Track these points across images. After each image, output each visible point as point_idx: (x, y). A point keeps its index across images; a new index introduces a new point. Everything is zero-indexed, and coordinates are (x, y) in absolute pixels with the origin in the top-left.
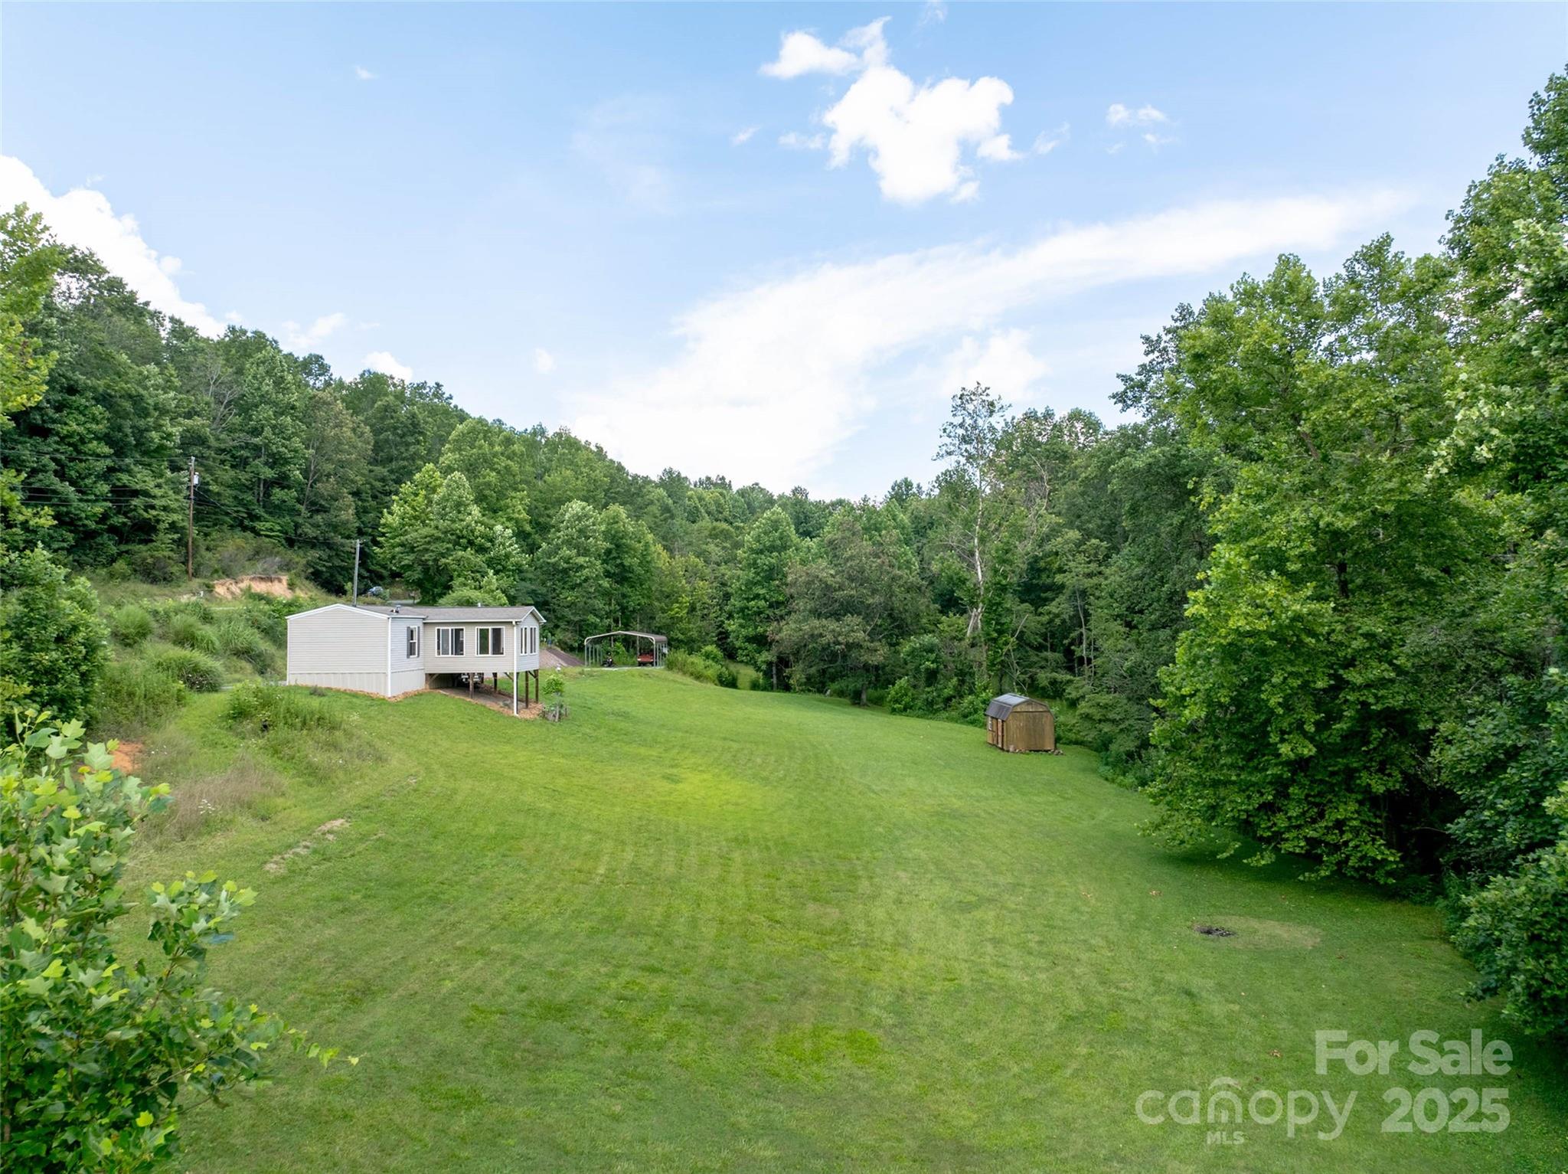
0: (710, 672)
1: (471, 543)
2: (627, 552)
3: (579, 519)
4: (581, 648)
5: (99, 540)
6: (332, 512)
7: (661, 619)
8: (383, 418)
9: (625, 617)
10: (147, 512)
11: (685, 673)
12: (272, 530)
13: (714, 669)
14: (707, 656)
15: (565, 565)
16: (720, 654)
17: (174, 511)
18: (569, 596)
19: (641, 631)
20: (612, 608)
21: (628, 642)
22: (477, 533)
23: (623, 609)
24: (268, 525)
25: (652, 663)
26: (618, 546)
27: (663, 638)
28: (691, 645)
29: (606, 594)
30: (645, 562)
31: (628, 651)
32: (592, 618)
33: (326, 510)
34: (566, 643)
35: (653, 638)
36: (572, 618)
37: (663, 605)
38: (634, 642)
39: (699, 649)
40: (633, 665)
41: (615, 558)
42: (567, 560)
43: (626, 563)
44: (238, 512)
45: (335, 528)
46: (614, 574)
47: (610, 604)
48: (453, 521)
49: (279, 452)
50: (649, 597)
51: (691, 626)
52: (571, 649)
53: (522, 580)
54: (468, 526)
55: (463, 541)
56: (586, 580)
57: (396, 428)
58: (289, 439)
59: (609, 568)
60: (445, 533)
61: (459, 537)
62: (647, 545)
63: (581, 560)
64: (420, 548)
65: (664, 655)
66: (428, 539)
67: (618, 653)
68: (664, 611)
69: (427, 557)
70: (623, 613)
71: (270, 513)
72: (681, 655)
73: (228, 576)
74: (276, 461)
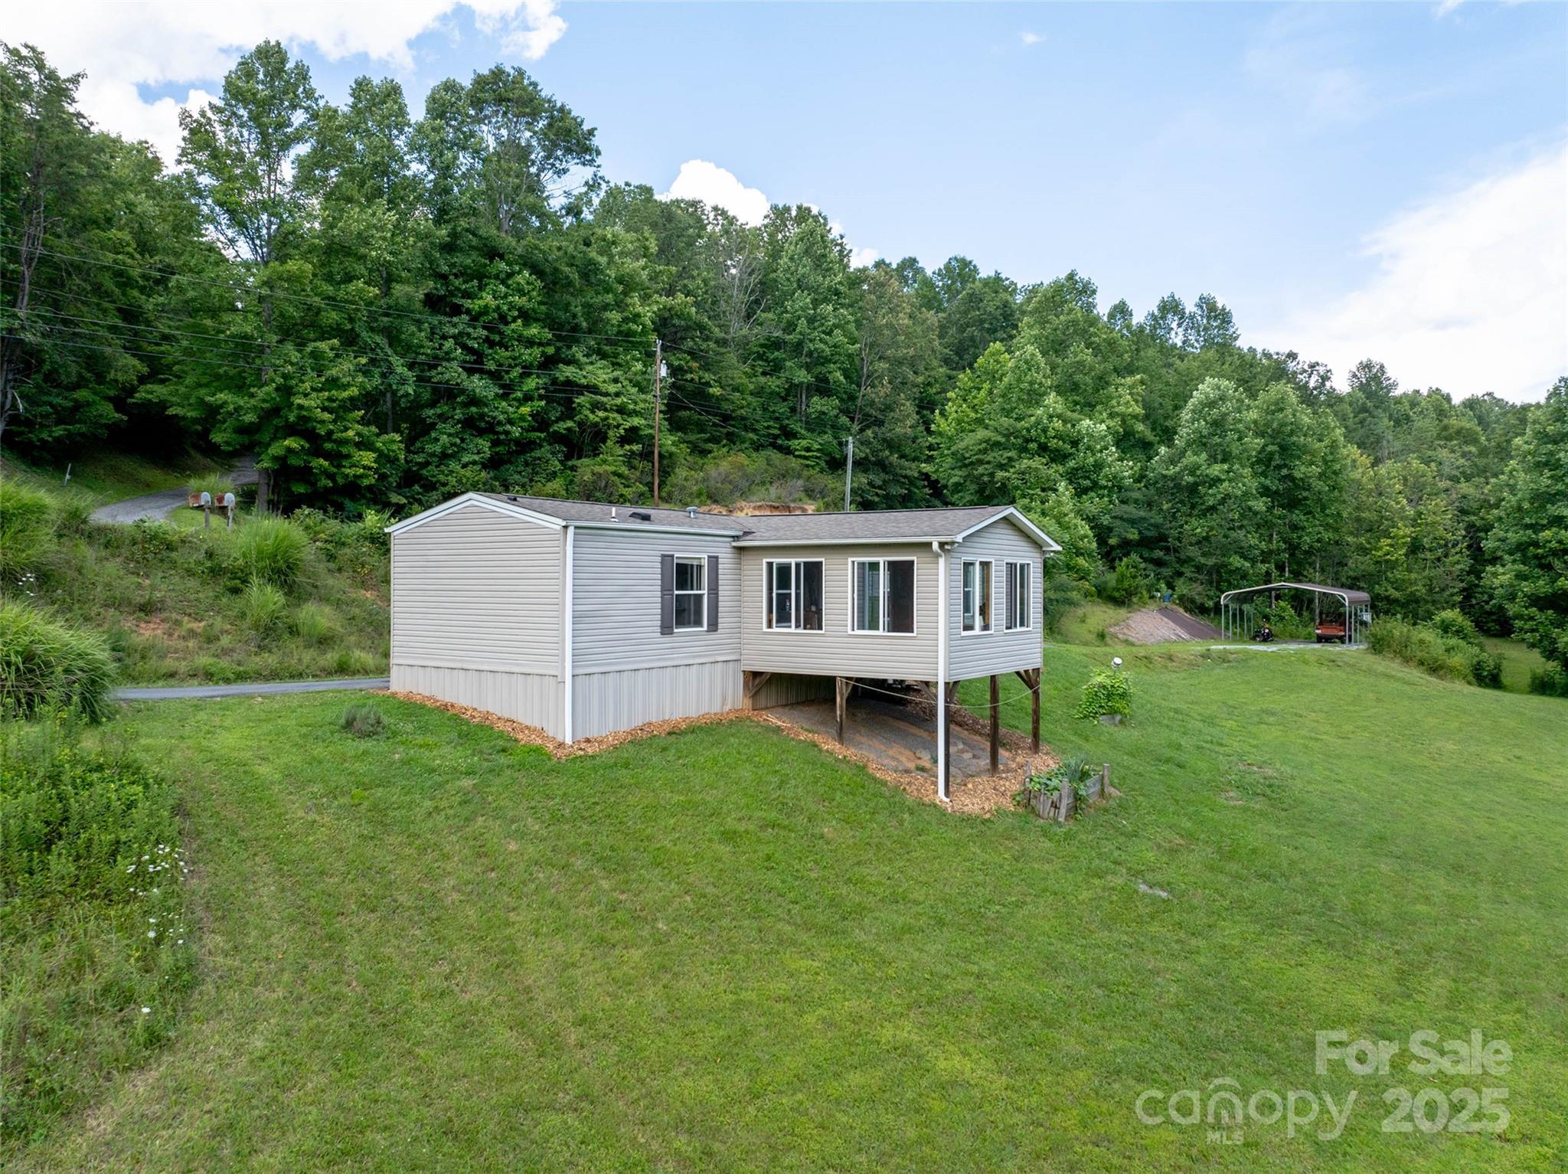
0: (1457, 660)
1: (1043, 448)
2: (1299, 458)
3: (1212, 404)
4: (1217, 609)
5: (537, 453)
6: (886, 425)
7: (1357, 563)
8: (966, 312)
9: (1297, 562)
10: (593, 412)
11: (1407, 660)
12: (808, 449)
13: (1463, 655)
14: (1446, 628)
15: (1190, 479)
16: (1468, 625)
17: (635, 413)
18: (1197, 527)
19: (1323, 583)
20: (1274, 546)
21: (1301, 601)
22: (1051, 433)
23: (1293, 548)
24: (804, 443)
25: (1342, 640)
26: (1284, 448)
27: (1364, 596)
28: (1414, 609)
29: (1264, 526)
30: (1331, 471)
31: (1300, 615)
32: (1236, 561)
33: (880, 423)
34: (1192, 601)
35: (1346, 595)
36: (1203, 560)
37: (1362, 540)
38: (1311, 601)
39: (1429, 616)
40: (1308, 639)
41: (1279, 467)
42: (1193, 470)
43: (1297, 474)
44: (768, 427)
45: (891, 445)
46: (1276, 492)
47: (1270, 541)
48: (1019, 419)
49: (816, 349)
50: (1336, 530)
51: (1413, 576)
52: (1203, 610)
53: (1122, 502)
54: (1038, 423)
55: (1033, 446)
56: (1223, 501)
57: (982, 322)
58: (829, 333)
59: (1268, 482)
60: (1007, 436)
61: (1027, 441)
62: (1334, 446)
63: (1216, 470)
64: (974, 458)
65: (1364, 623)
66: (984, 445)
67: (1282, 618)
68: (1363, 550)
69: (981, 470)
70: (1292, 555)
71: (808, 430)
72: (1397, 627)
73: (716, 502)
74: (816, 361)
